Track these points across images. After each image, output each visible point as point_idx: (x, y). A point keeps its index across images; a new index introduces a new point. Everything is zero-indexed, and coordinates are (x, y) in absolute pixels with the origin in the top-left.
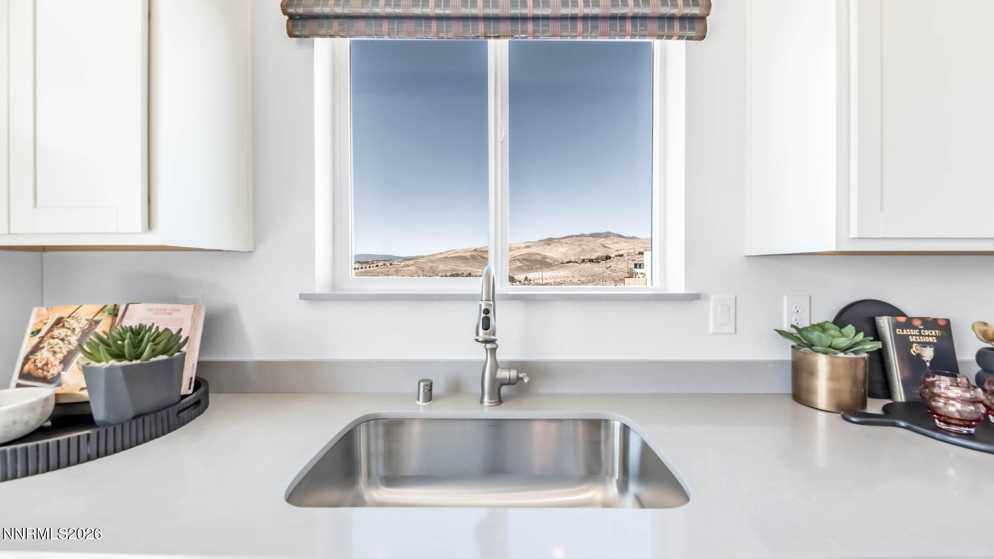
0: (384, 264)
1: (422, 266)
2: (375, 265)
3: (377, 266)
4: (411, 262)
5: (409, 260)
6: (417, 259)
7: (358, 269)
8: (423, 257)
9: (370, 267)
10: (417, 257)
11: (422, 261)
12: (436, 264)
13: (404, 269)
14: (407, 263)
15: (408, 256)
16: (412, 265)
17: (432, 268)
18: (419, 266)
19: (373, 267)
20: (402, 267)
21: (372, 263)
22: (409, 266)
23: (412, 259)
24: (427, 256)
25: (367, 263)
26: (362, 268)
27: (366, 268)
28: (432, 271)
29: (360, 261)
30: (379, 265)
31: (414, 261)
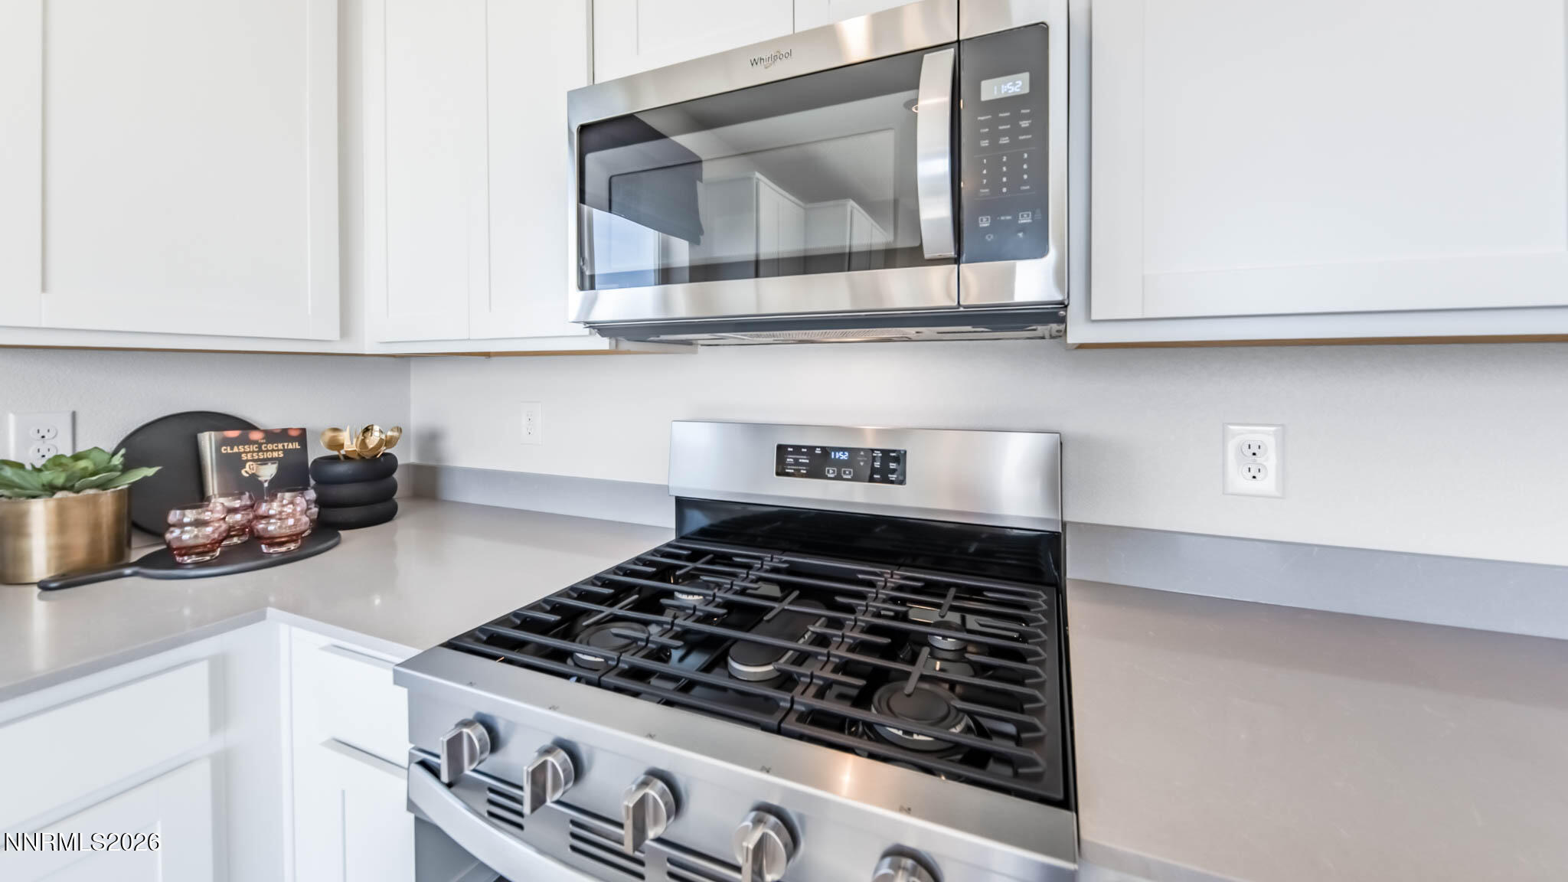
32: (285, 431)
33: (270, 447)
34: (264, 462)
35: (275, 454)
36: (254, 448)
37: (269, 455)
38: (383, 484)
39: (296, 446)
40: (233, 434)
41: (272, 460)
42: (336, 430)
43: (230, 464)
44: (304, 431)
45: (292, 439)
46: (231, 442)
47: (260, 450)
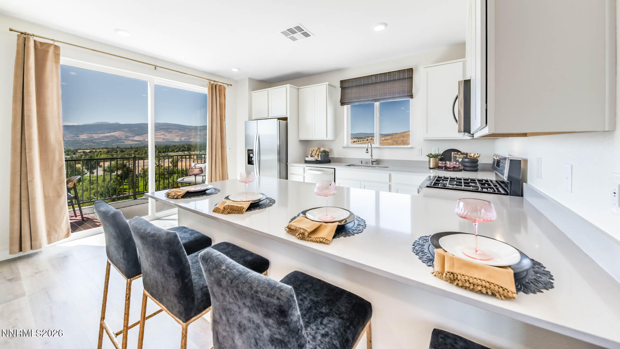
0: (372, 139)
1: (396, 140)
2: (366, 140)
3: (367, 140)
4: (389, 137)
5: (387, 136)
6: (392, 135)
7: (356, 142)
8: (397, 134)
9: (363, 141)
10: (393, 134)
11: (397, 136)
12: (406, 139)
13: (384, 142)
14: (386, 138)
15: (387, 133)
16: (389, 139)
17: (403, 141)
18: (394, 140)
19: (365, 140)
20: (383, 140)
21: (365, 138)
22: (387, 140)
23: (390, 135)
24: (400, 133)
25: (362, 138)
26: (359, 141)
27: (361, 141)
28: (403, 143)
29: (358, 137)
30: (369, 139)
31: (390, 136)
32: (464, 153)
33: (461, 155)
34: (460, 158)
35: (462, 157)
36: (459, 155)
37: (461, 157)
38: (476, 164)
39: (465, 156)
40: (456, 153)
41: (461, 158)
42: (470, 153)
43: (455, 157)
44: (467, 153)
45: (465, 155)
46: (456, 154)
47: (459, 156)
